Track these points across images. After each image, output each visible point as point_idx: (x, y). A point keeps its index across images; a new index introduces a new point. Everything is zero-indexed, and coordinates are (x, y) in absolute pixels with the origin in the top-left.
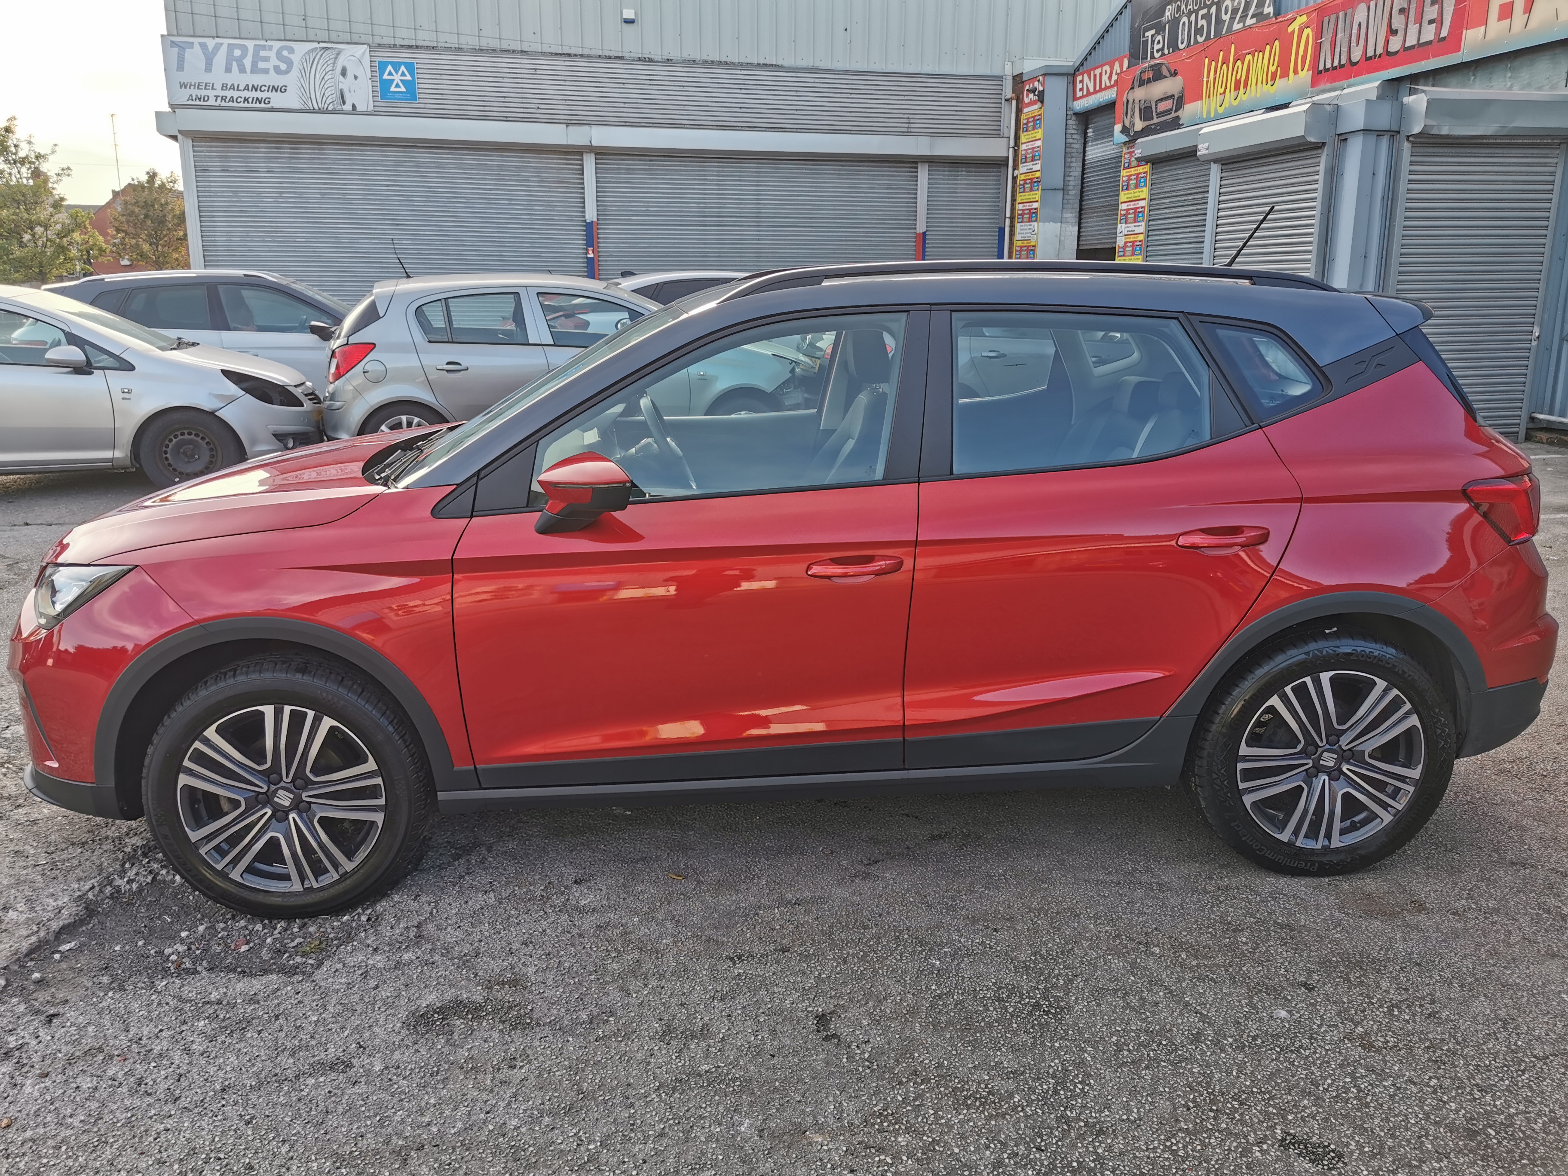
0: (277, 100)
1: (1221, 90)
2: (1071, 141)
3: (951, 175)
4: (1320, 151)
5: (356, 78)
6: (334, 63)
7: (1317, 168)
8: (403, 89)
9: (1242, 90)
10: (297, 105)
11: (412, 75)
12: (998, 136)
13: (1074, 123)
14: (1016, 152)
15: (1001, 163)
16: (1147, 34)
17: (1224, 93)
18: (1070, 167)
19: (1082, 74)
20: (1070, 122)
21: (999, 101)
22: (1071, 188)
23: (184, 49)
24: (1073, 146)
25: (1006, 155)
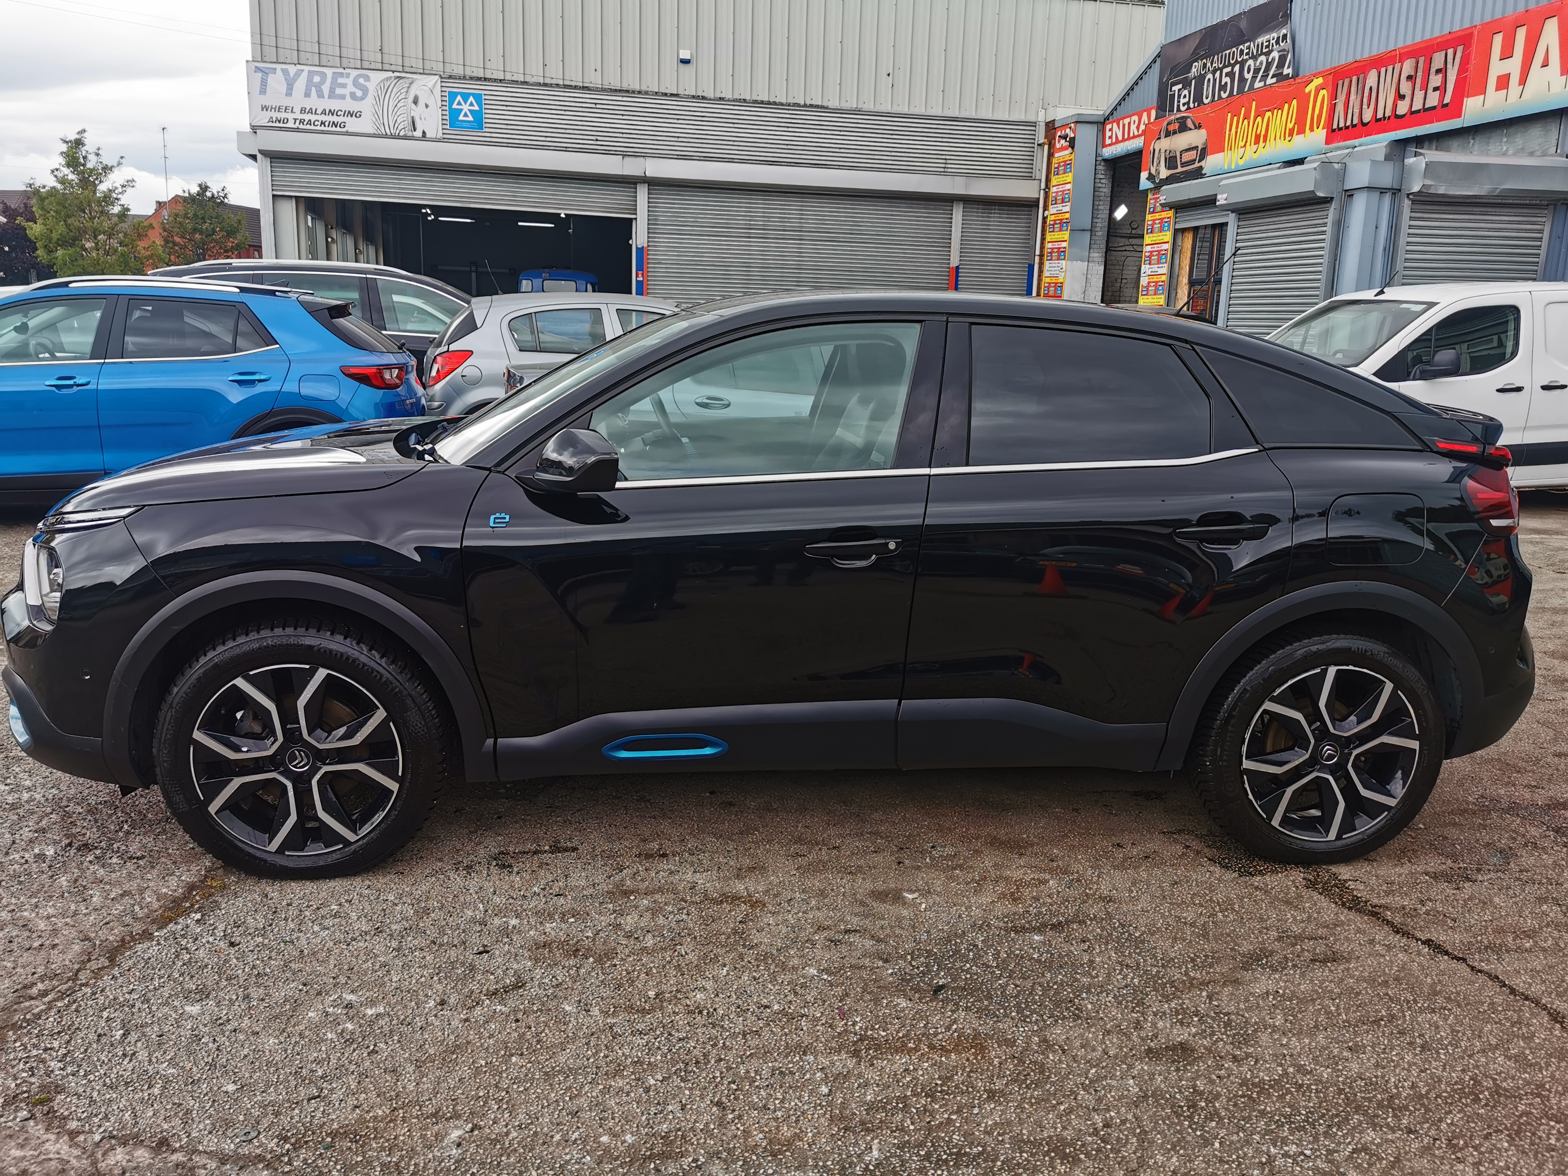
0: (352, 125)
1: (1242, 144)
2: (1100, 185)
3: (984, 213)
4: (1328, 205)
5: (427, 106)
6: (407, 92)
7: (1326, 220)
8: (471, 118)
9: (1261, 144)
10: (371, 131)
11: (480, 105)
12: (1030, 178)
13: (1102, 168)
14: (1047, 195)
15: (1032, 204)
16: (1173, 88)
17: (1245, 146)
18: (1098, 210)
19: (1112, 123)
20: (1099, 167)
21: (1032, 145)
22: (1098, 229)
23: (267, 74)
24: (1101, 190)
25: (1037, 196)
